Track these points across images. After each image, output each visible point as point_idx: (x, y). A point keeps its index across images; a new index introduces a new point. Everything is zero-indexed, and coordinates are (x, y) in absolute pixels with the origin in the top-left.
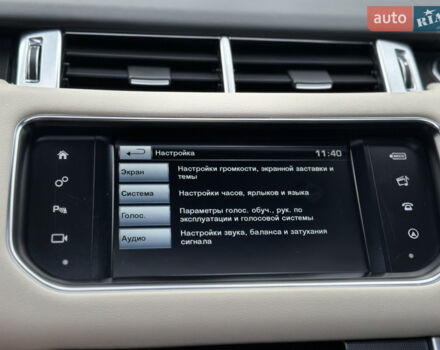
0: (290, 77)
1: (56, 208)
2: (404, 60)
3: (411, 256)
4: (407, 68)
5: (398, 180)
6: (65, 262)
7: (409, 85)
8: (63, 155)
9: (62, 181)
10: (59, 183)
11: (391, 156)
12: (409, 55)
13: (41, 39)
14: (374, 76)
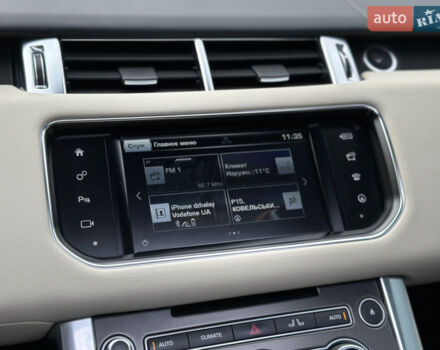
0: (254, 72)
1: (80, 199)
2: (344, 54)
3: (362, 216)
4: (347, 60)
5: (348, 156)
6: (95, 243)
7: (349, 74)
8: (79, 152)
9: (82, 175)
10: (80, 177)
11: (341, 137)
12: (346, 49)
13: (41, 47)
14: (321, 68)
